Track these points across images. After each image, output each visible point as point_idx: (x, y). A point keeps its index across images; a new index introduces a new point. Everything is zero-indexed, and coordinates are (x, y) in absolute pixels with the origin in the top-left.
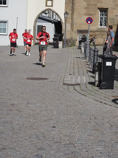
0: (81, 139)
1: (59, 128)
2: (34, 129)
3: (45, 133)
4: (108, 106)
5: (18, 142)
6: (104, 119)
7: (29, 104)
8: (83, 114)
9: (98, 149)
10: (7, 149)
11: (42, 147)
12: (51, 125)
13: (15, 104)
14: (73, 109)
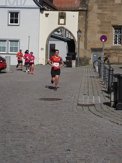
1: (74, 152)
2: (48, 152)
3: (60, 156)
6: (121, 142)
7: (42, 126)
8: (99, 137)
12: (65, 149)
13: (27, 126)
14: (89, 131)
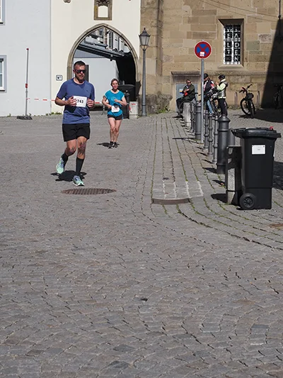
0: (211, 324)
1: (156, 302)
2: (99, 305)
4: (262, 248)
5: (67, 337)
6: (258, 278)
7: (79, 249)
8: (208, 268)
9: (252, 344)
10: (43, 351)
11: (123, 345)
12: (136, 296)
13: (44, 252)
14: (184, 256)
